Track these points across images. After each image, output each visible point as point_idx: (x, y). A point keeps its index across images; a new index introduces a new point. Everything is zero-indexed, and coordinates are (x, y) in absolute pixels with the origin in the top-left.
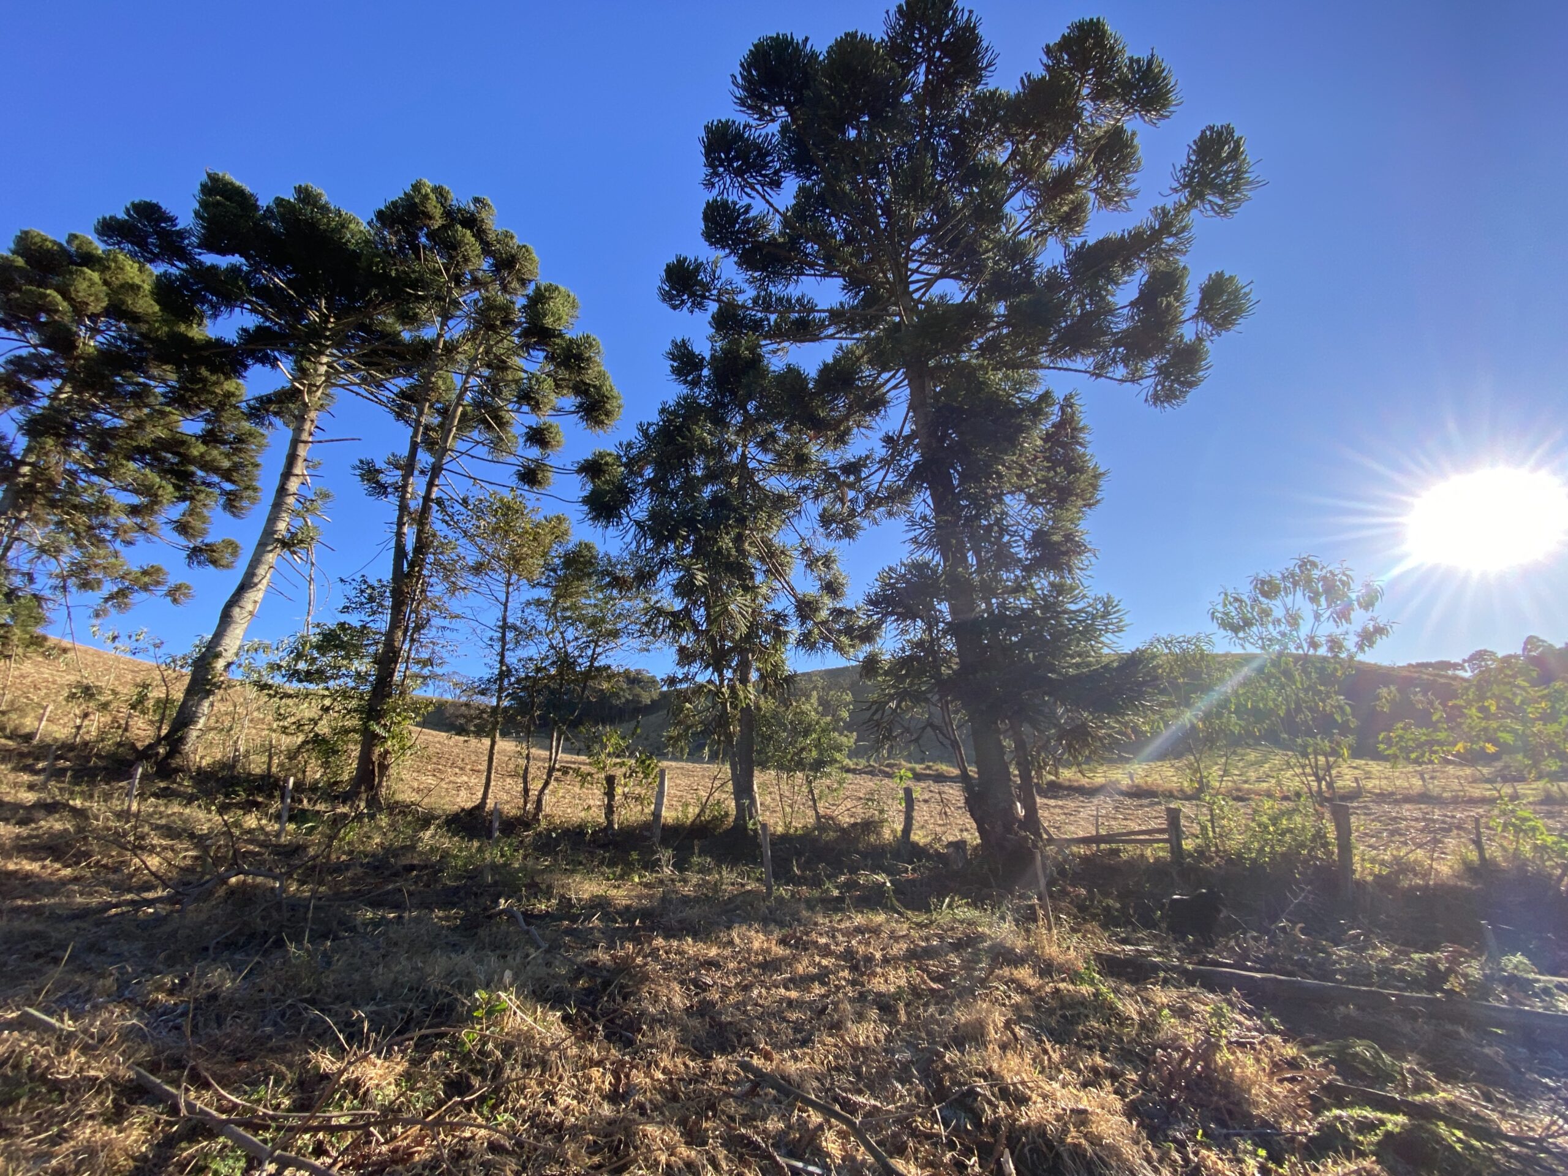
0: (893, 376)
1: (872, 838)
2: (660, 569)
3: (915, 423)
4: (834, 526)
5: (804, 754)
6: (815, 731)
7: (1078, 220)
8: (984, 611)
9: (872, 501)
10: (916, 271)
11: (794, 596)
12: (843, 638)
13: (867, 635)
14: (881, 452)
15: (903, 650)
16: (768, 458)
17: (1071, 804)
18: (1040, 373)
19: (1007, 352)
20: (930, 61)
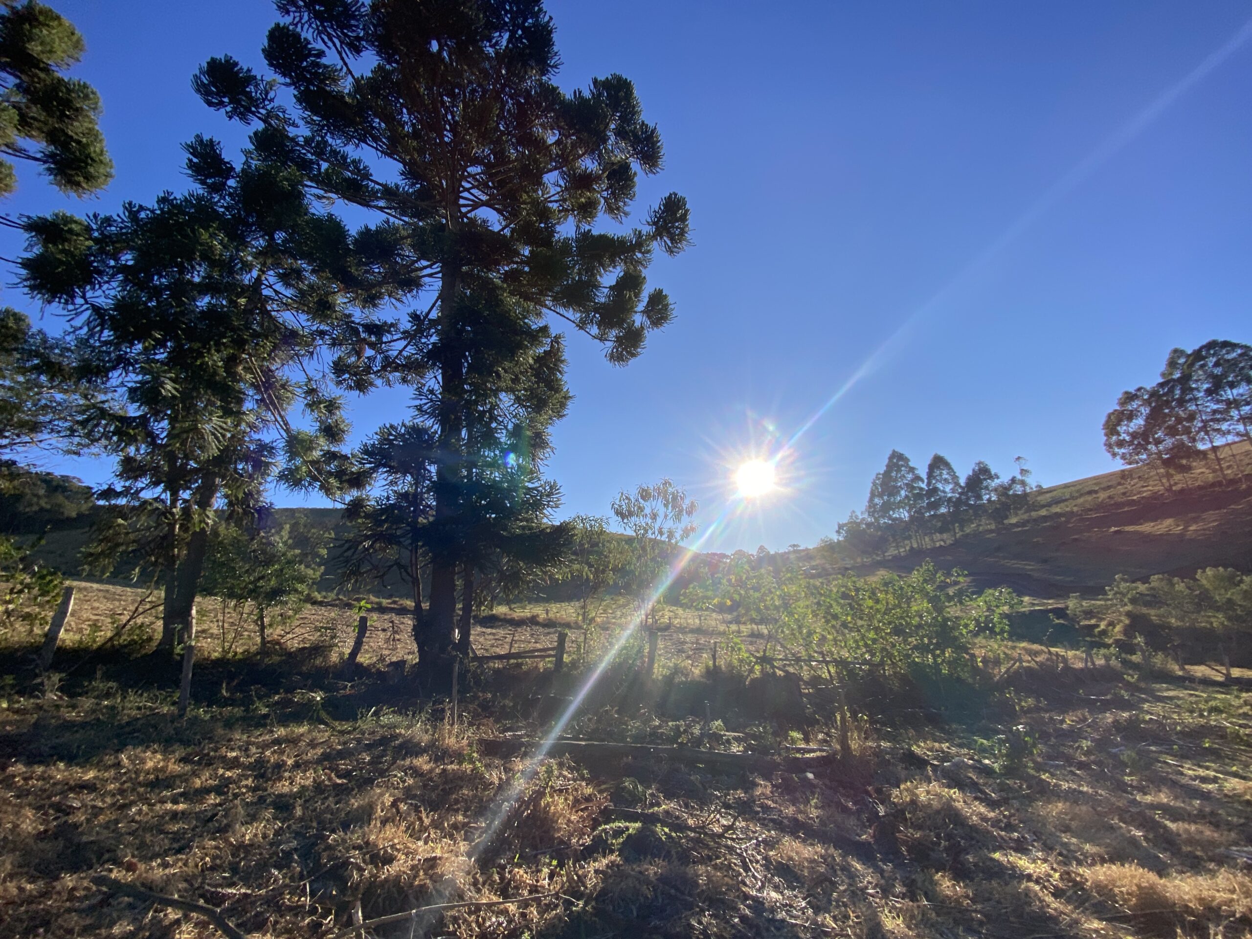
0: (430, 266)
1: (318, 662)
2: (114, 368)
3: (442, 311)
4: (347, 376)
5: (261, 583)
6: (279, 562)
7: (591, 213)
8: (465, 477)
9: (389, 365)
10: (468, 190)
11: (287, 431)
12: (331, 480)
13: (358, 481)
14: (406, 324)
15: (388, 498)
16: (289, 292)
17: (501, 632)
18: (544, 310)
19: (524, 285)
20: (513, 34)
